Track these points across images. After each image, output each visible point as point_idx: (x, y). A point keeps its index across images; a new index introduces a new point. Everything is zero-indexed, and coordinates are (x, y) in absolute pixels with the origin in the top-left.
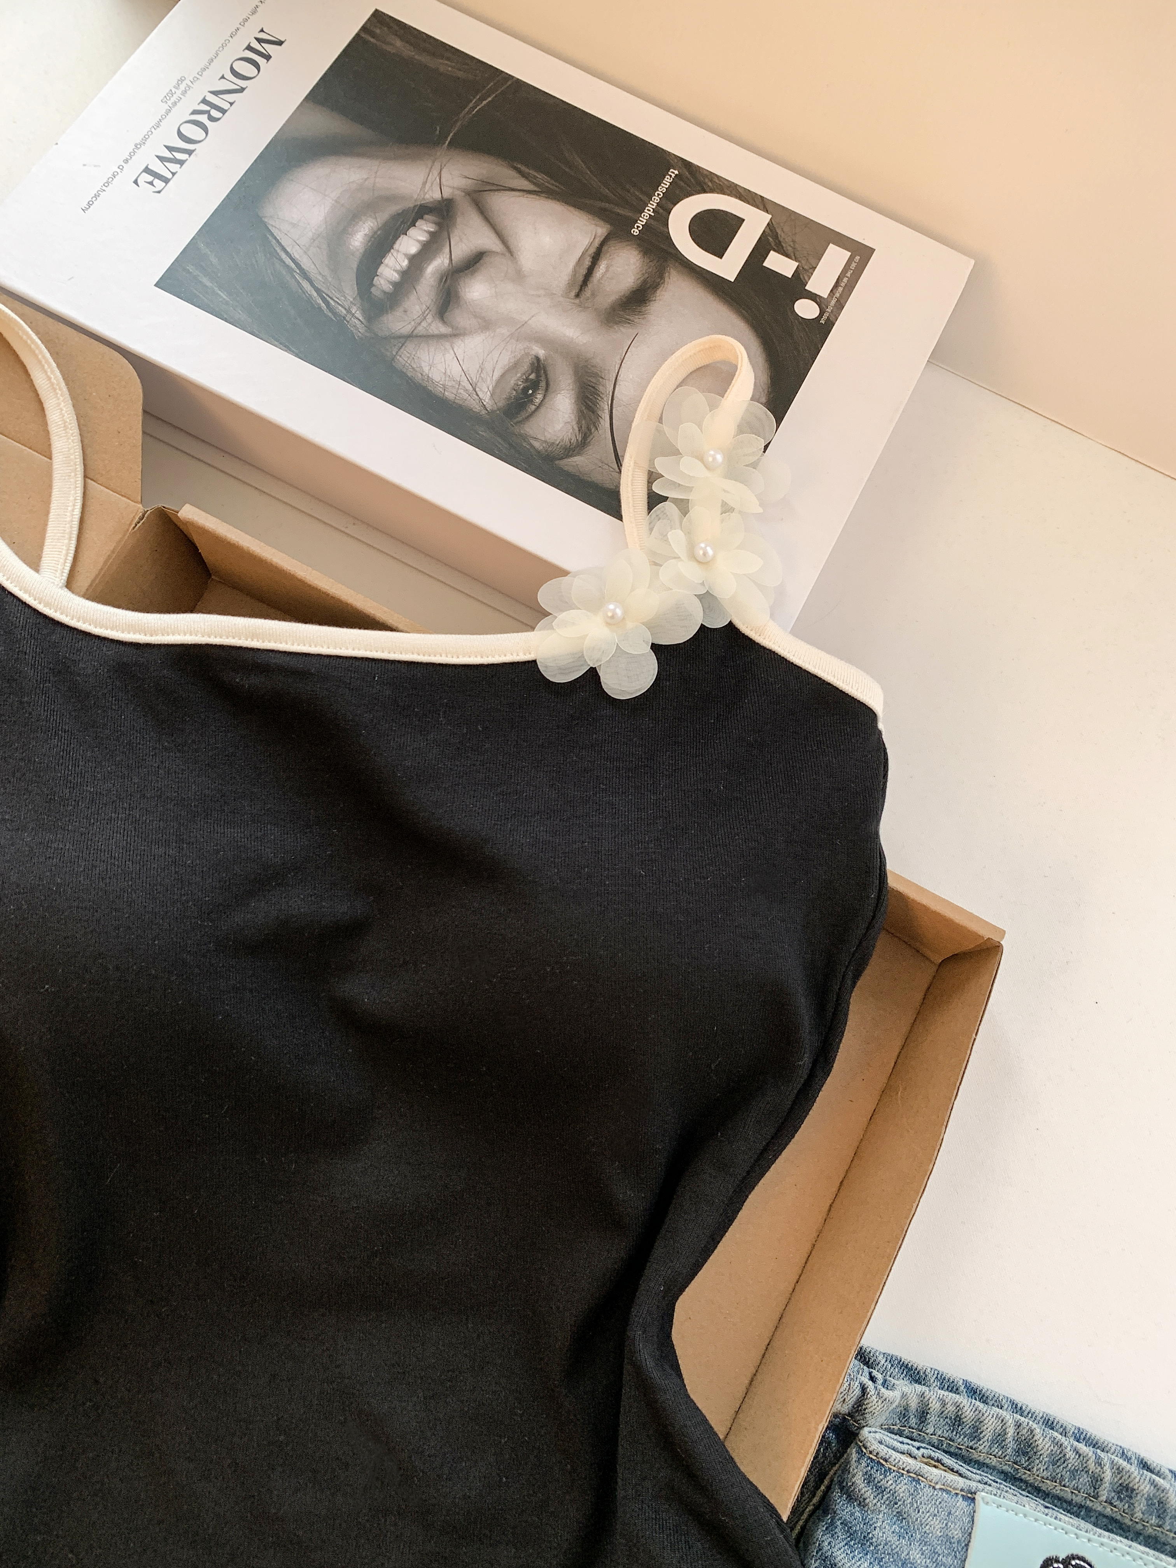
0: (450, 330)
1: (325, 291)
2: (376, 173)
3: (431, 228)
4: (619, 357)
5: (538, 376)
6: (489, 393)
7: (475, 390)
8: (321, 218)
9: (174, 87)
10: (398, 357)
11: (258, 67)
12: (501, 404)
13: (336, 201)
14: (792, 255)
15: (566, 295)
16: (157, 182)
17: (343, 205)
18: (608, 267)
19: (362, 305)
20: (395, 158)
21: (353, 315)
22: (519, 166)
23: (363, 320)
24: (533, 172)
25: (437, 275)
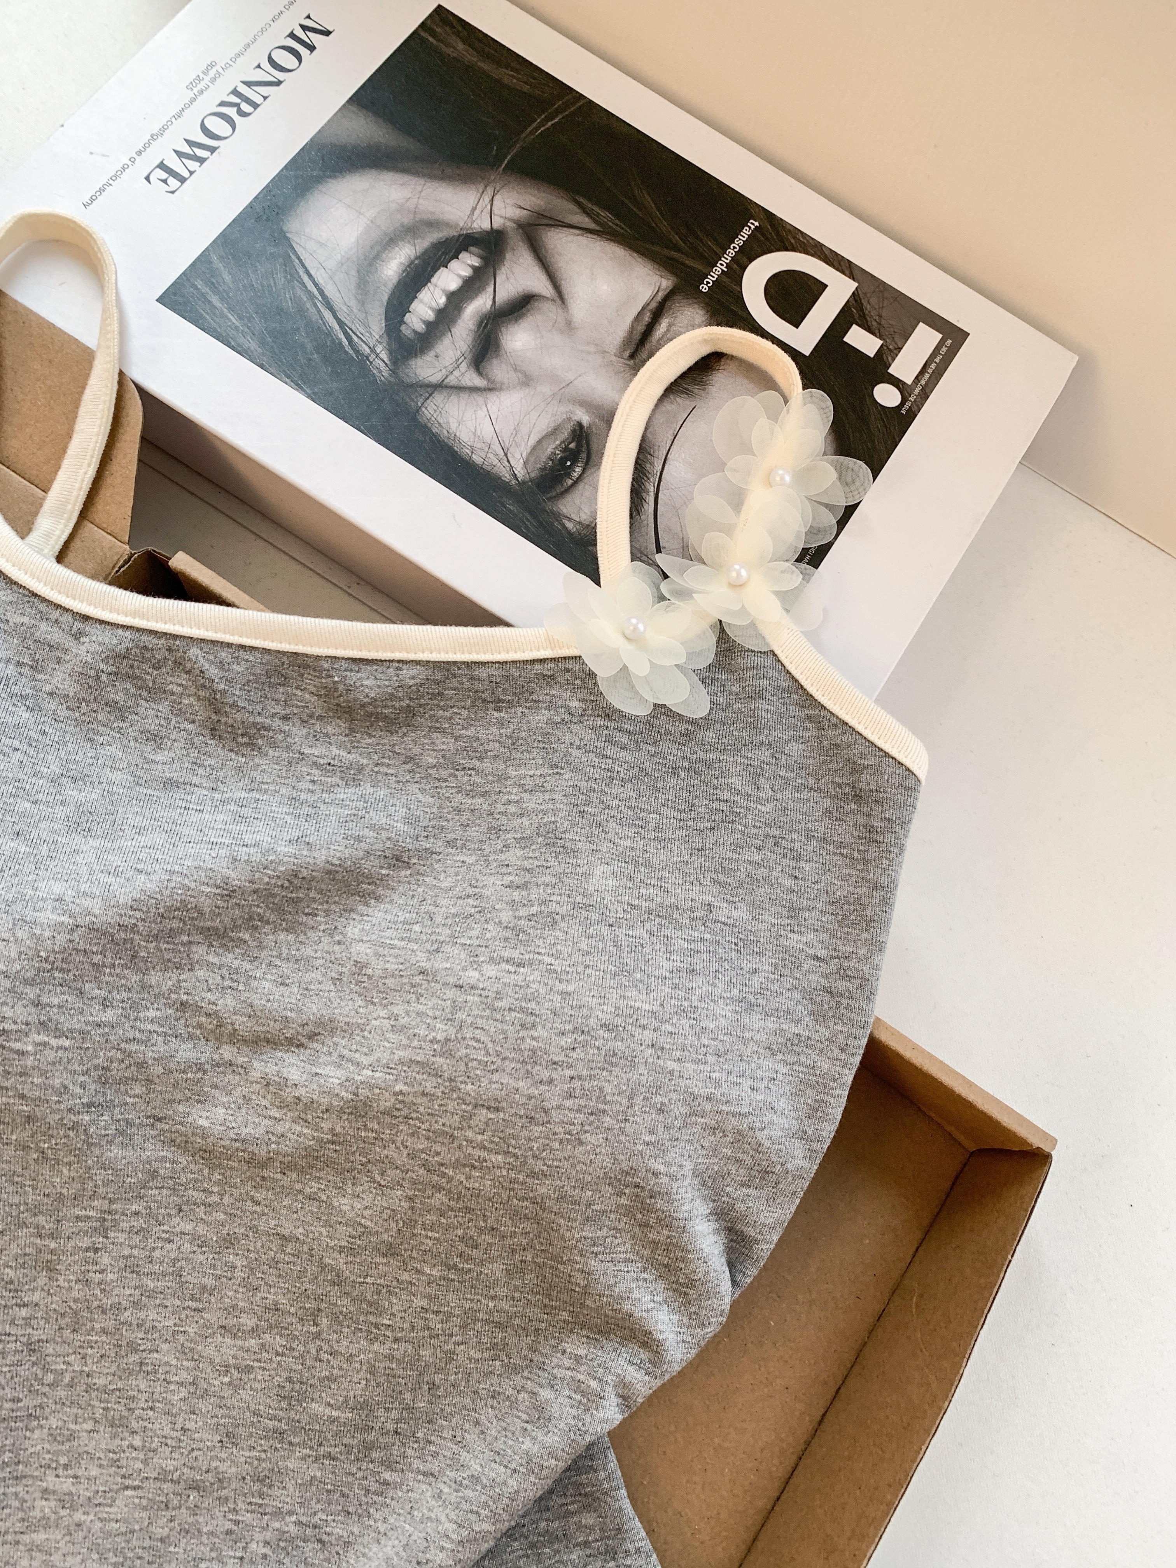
0: (486, 383)
1: (349, 324)
2: (420, 192)
3: (476, 262)
4: (671, 432)
5: (579, 446)
6: (521, 461)
7: (506, 455)
8: (353, 240)
9: (203, 73)
10: (423, 409)
11: (299, 57)
12: (533, 475)
13: (372, 222)
14: (877, 331)
15: (619, 355)
16: (172, 181)
17: (379, 226)
18: (670, 325)
19: (389, 344)
20: (443, 178)
21: (377, 355)
22: (581, 200)
23: (388, 362)
24: (596, 208)
25: (477, 318)
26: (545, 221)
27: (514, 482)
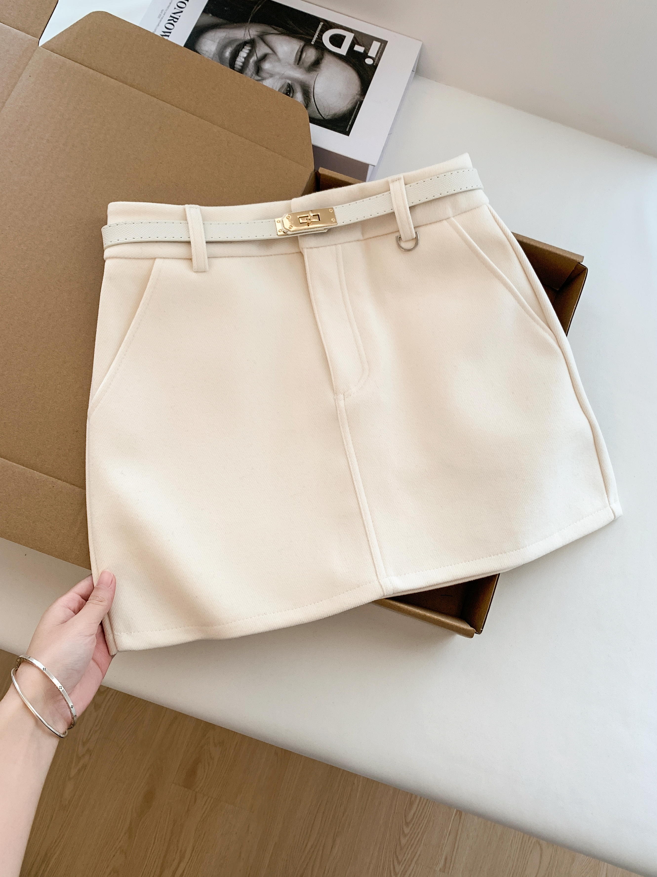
3: (249, 48)
4: (314, 81)
8: (215, 49)
9: (160, 13)
13: (218, 43)
15: (294, 64)
17: (221, 44)
20: (234, 28)
25: (254, 63)
26: (265, 34)
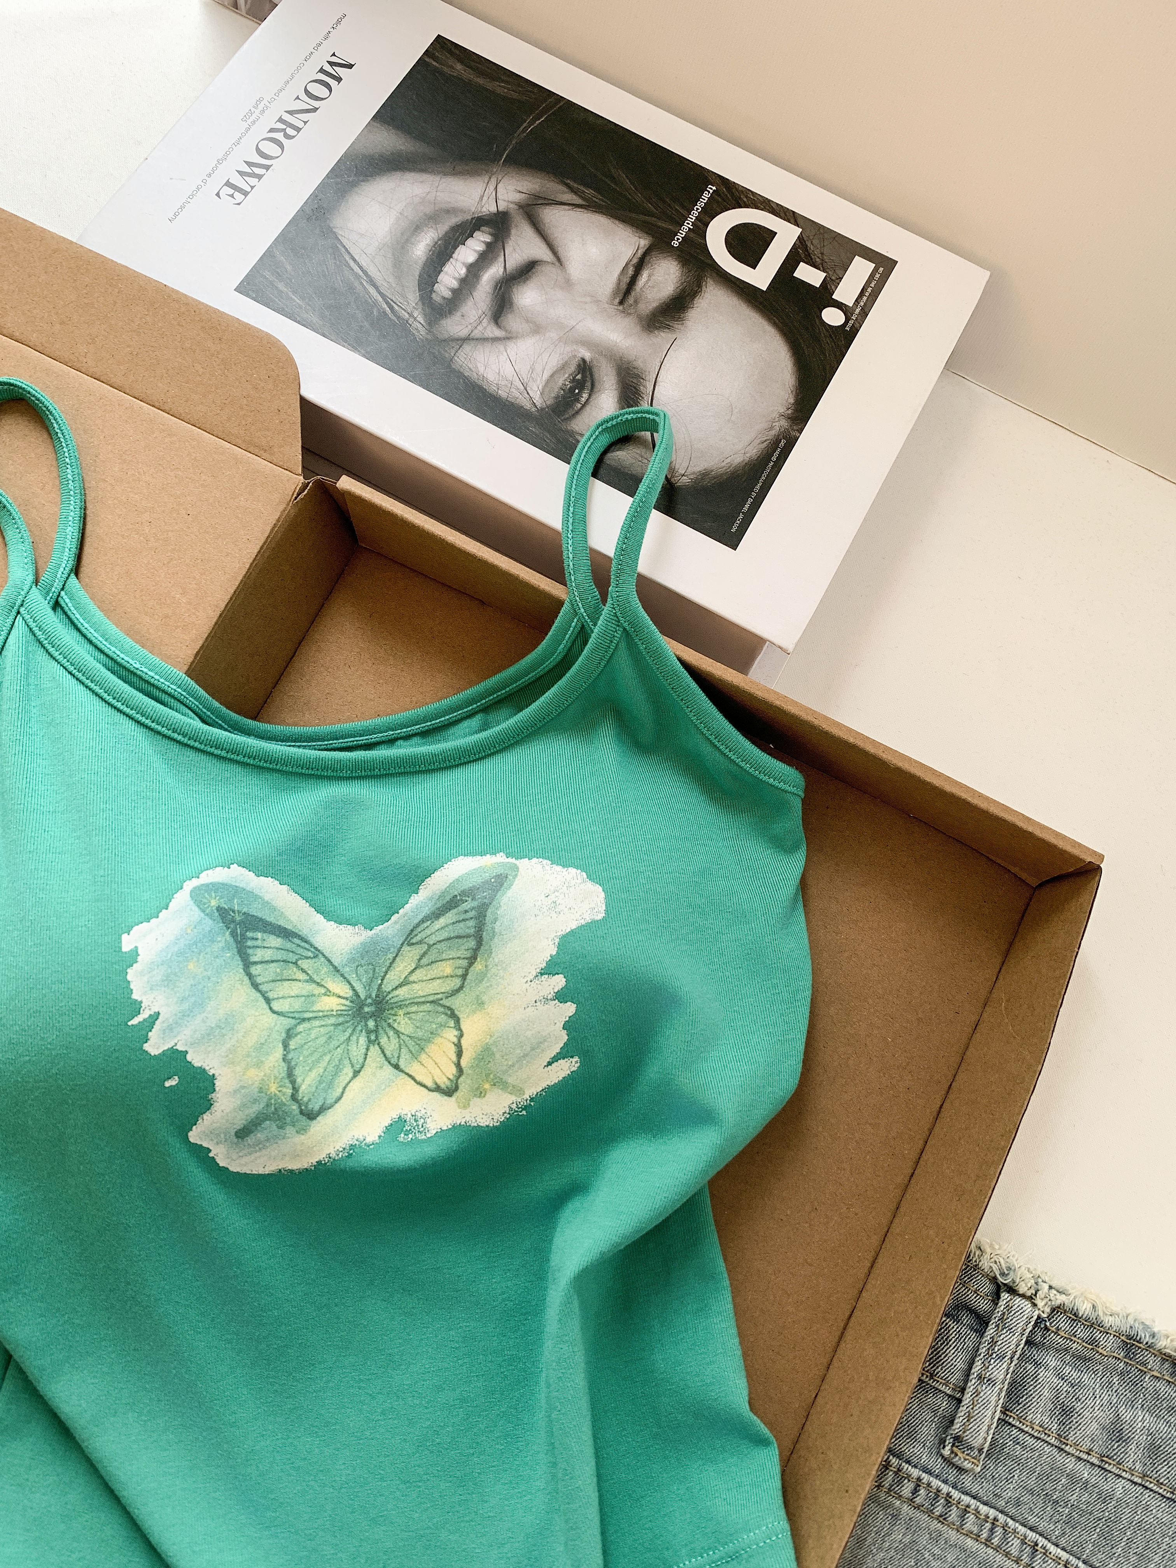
0: (504, 333)
1: (390, 296)
2: (437, 187)
4: (658, 360)
5: (584, 377)
6: (538, 392)
7: (526, 389)
8: (387, 229)
9: (253, 107)
10: (456, 358)
11: (329, 88)
12: (548, 403)
13: (401, 213)
14: (820, 266)
15: (611, 302)
16: (237, 194)
17: (406, 217)
18: (649, 276)
19: (423, 309)
20: (455, 173)
21: (415, 319)
22: (569, 181)
23: (424, 324)
24: (582, 188)
25: (493, 284)
26: (540, 202)
27: (534, 409)
